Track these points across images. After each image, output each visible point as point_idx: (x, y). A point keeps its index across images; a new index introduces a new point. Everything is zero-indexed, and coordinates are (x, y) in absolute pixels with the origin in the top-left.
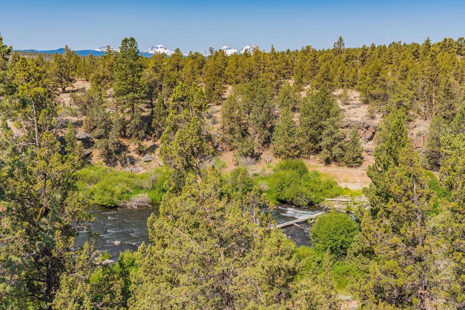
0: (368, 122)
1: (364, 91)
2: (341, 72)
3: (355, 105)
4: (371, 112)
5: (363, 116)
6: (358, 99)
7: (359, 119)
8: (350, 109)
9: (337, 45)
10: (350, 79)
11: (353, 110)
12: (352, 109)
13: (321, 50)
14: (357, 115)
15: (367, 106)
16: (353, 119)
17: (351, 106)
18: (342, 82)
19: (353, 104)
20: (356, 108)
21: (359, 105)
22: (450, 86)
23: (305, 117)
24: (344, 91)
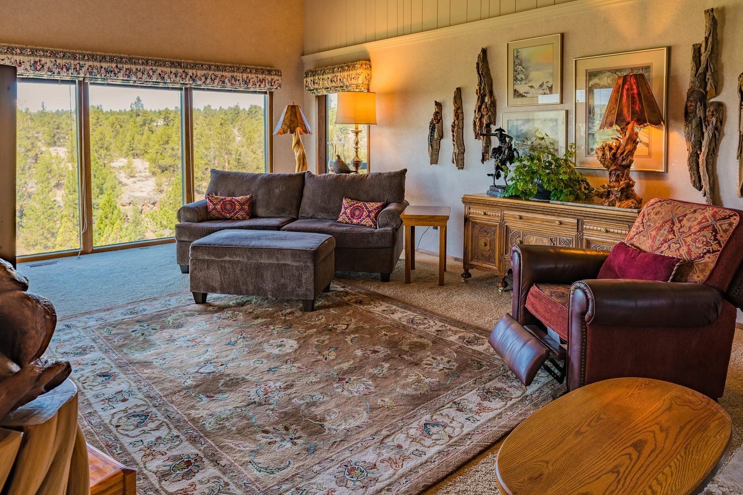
0: (156, 197)
1: (153, 161)
2: (130, 139)
3: (142, 178)
4: (159, 185)
5: (150, 190)
6: (147, 171)
7: (144, 195)
8: (135, 183)
9: (134, 106)
10: (141, 147)
11: (139, 184)
12: (138, 182)
13: (123, 110)
14: (143, 190)
15: (154, 179)
16: (138, 194)
17: (138, 179)
18: (133, 150)
19: (141, 176)
20: (142, 181)
21: (147, 178)
22: (240, 155)
23: (71, 195)
24: (129, 162)
